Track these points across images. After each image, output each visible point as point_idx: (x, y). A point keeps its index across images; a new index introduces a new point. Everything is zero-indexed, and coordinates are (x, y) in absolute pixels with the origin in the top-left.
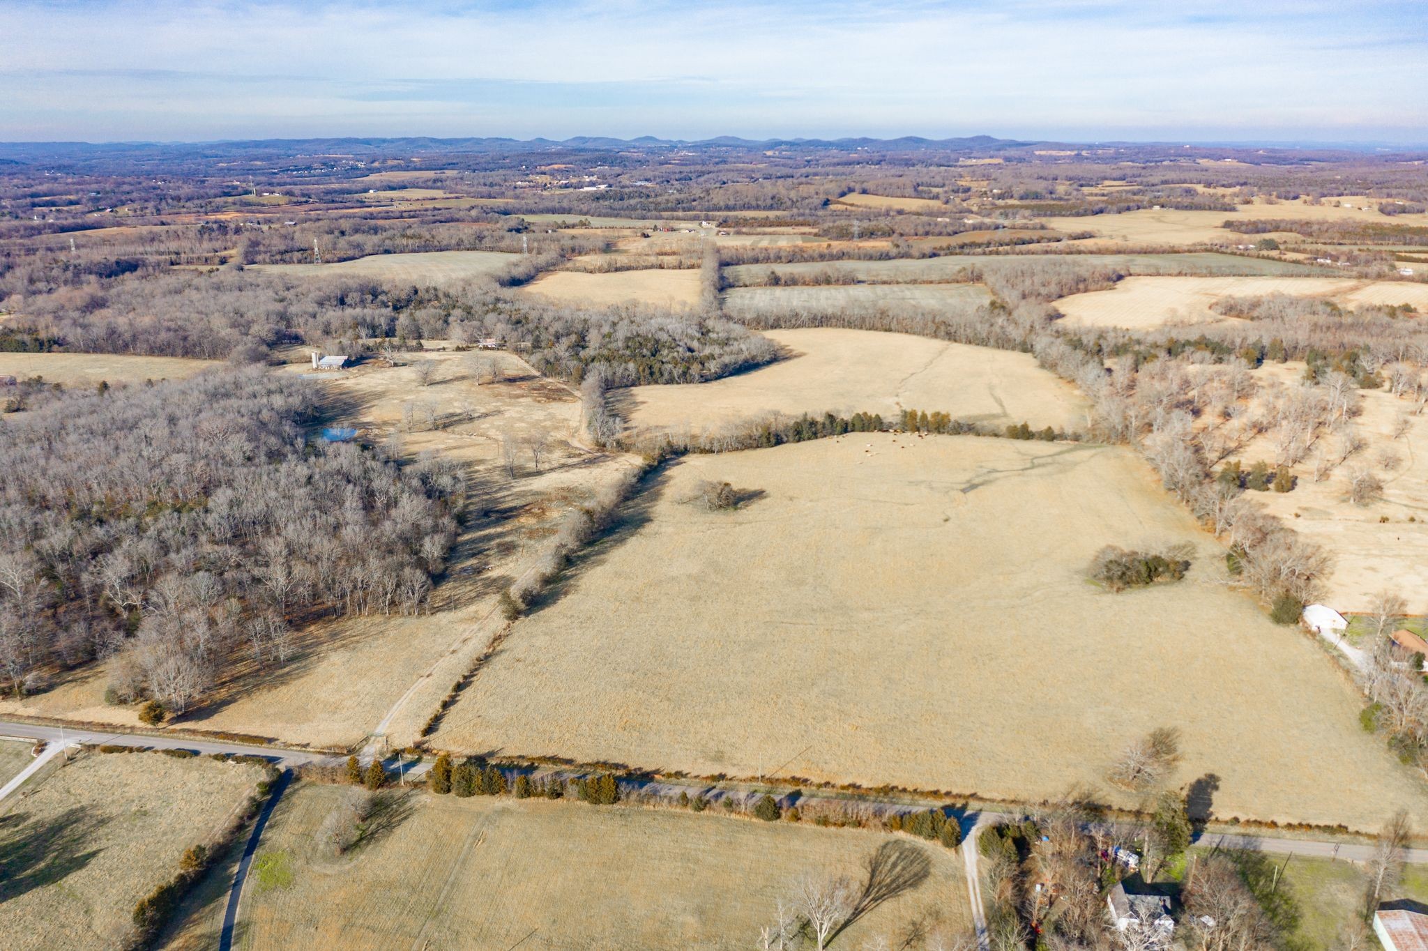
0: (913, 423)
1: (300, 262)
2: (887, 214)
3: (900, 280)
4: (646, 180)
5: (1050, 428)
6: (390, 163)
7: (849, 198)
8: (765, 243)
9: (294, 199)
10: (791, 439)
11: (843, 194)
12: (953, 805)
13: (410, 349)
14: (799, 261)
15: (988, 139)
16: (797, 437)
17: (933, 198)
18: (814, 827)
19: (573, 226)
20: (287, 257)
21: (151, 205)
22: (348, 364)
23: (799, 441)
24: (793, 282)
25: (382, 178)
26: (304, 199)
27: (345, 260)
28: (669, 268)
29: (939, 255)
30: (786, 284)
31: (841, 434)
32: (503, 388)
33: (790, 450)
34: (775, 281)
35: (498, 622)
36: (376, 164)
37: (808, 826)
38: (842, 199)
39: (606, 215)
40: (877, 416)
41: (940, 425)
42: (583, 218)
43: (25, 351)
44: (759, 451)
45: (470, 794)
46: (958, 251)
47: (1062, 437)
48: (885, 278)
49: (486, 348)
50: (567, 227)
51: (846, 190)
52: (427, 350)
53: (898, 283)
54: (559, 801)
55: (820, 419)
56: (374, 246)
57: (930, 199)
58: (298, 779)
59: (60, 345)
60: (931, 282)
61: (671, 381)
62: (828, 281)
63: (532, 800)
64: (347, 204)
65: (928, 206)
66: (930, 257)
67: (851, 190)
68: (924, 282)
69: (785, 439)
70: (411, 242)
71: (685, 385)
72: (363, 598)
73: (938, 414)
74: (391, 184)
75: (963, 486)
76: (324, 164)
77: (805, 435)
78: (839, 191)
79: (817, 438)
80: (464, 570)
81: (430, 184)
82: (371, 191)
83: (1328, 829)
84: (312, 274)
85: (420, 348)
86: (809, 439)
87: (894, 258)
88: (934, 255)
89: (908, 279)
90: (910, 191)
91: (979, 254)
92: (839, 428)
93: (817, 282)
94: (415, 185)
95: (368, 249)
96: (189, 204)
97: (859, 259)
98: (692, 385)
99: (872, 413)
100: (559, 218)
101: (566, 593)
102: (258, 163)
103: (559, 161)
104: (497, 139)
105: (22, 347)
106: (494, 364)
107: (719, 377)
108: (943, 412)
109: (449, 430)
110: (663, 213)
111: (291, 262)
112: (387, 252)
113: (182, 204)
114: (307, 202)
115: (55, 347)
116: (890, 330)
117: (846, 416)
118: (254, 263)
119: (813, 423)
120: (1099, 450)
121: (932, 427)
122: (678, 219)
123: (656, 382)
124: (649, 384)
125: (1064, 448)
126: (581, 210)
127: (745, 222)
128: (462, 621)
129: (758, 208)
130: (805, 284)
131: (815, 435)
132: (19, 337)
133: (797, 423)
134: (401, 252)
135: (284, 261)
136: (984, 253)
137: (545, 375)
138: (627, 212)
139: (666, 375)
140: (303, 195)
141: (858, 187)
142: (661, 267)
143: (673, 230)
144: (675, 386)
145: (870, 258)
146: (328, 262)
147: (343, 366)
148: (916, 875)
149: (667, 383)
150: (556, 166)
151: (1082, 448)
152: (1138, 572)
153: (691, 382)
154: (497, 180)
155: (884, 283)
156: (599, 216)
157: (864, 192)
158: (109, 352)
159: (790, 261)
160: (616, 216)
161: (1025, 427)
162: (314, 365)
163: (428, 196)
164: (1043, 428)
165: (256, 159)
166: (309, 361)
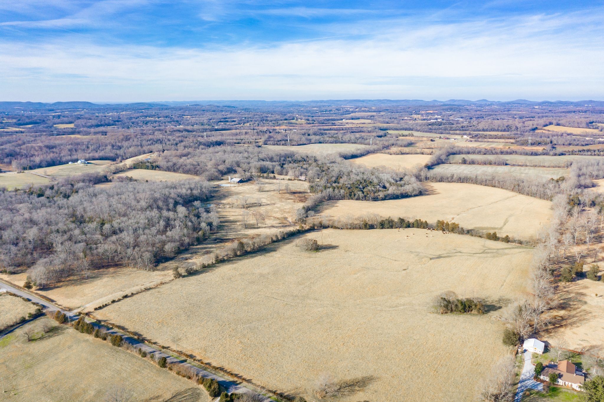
0: (443, 227)
1: (283, 145)
2: (562, 135)
3: (528, 164)
4: (461, 118)
5: (507, 236)
6: (363, 109)
7: (550, 128)
9: (308, 122)
10: (378, 227)
11: (546, 126)
13: (271, 178)
14: (489, 154)
16: (381, 227)
18: (175, 375)
19: (406, 136)
20: (279, 143)
21: (256, 123)
22: (241, 181)
23: (382, 228)
24: (473, 163)
25: (356, 115)
27: (301, 145)
28: (426, 154)
29: (565, 155)
30: (470, 164)
31: (406, 227)
32: (288, 196)
33: (377, 232)
34: (464, 162)
35: (172, 277)
36: (357, 110)
37: (173, 373)
38: (545, 128)
39: (426, 132)
40: (426, 222)
41: (454, 229)
42: (410, 132)
43: (148, 169)
44: (361, 231)
46: (577, 153)
47: (514, 241)
48: (520, 164)
49: (300, 180)
50: (403, 136)
51: (548, 124)
52: (277, 179)
53: (526, 166)
54: (105, 341)
55: (396, 220)
56: (316, 140)
57: (593, 129)
58: (46, 315)
59: (159, 168)
60: (544, 167)
61: (358, 199)
62: (490, 164)
63: (98, 339)
64: (327, 124)
65: (586, 132)
66: (559, 155)
67: (551, 124)
68: (540, 166)
69: (375, 227)
70: (330, 139)
71: (365, 201)
73: (454, 224)
74: (353, 117)
75: (431, 257)
76: (337, 109)
77: (386, 226)
78: (545, 124)
79: (392, 228)
80: (182, 258)
81: (369, 117)
82: (344, 120)
85: (274, 178)
86: (388, 228)
87: (539, 155)
88: (562, 154)
89: (532, 165)
91: (588, 155)
92: (405, 225)
93: (485, 163)
94: (363, 118)
96: (270, 123)
97: (521, 154)
98: (368, 202)
99: (423, 220)
100: (401, 132)
101: (207, 272)
102: (315, 108)
105: (147, 168)
107: (383, 199)
108: (457, 223)
109: (248, 209)
112: (320, 143)
114: (313, 123)
115: (157, 168)
116: (495, 186)
117: (411, 221)
118: (267, 144)
119: (391, 222)
120: (524, 250)
121: (450, 229)
122: (457, 134)
123: (352, 199)
124: (349, 199)
125: (510, 247)
126: (417, 129)
127: (491, 137)
128: (159, 275)
129: (498, 130)
130: (478, 164)
131: (392, 227)
132: (147, 164)
133: (383, 221)
134: (326, 143)
135: (277, 144)
136: (591, 155)
137: (311, 192)
138: (435, 131)
139: (356, 197)
140: (312, 121)
141: (554, 122)
142: (423, 154)
143: (448, 139)
144: (361, 201)
145: (526, 154)
146: (293, 145)
147: (238, 182)
149: (357, 199)
151: (523, 248)
153: (368, 200)
154: (397, 116)
155: (519, 166)
156: (423, 132)
157: (558, 125)
158: (172, 171)
159: (485, 154)
160: (430, 132)
161: (495, 234)
162: (229, 181)
163: (362, 122)
164: (504, 236)
165: (315, 107)
166: (228, 180)
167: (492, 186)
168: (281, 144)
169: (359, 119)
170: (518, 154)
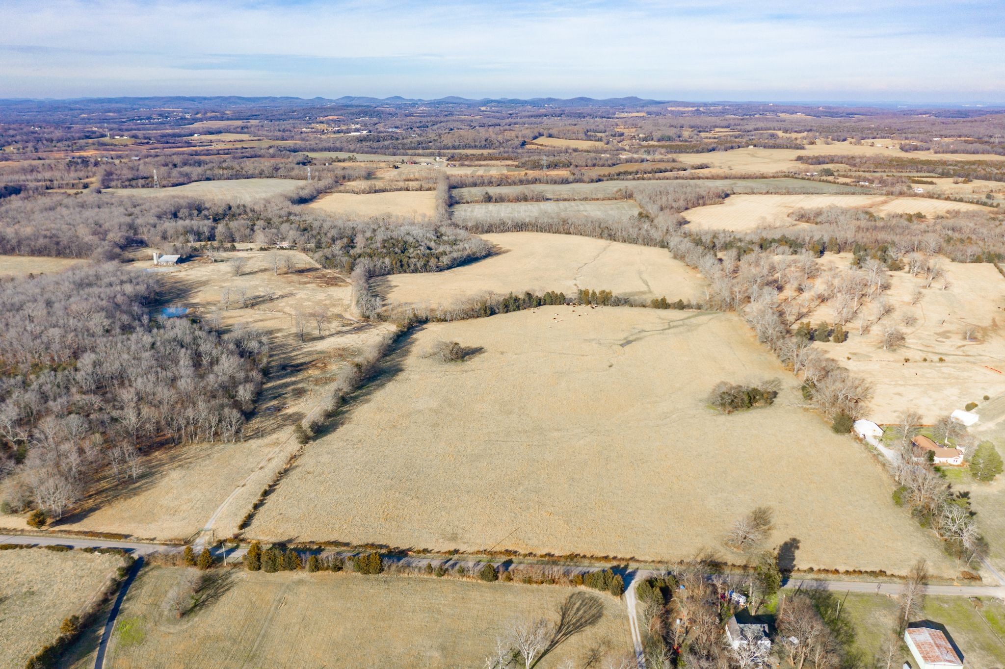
0: (587, 298)
1: (143, 186)
2: (566, 152)
3: (576, 198)
4: (396, 128)
5: (681, 300)
6: (209, 114)
7: (540, 141)
8: (481, 172)
9: (139, 141)
10: (501, 310)
11: (535, 138)
12: (619, 566)
13: (226, 250)
14: (505, 185)
15: (636, 98)
16: (505, 310)
17: (598, 140)
18: (522, 585)
19: (344, 161)
20: (134, 183)
21: (30, 145)
22: (180, 261)
23: (507, 312)
24: (501, 199)
25: (204, 126)
26: (146, 141)
27: (177, 185)
28: (413, 190)
29: (603, 180)
30: (496, 201)
31: (537, 306)
32: (295, 277)
33: (500, 319)
34: (489, 199)
35: (294, 446)
36: (199, 116)
37: (517, 584)
38: (535, 141)
39: (367, 153)
40: (561, 294)
41: (605, 299)
42: (351, 155)
44: (479, 320)
45: (275, 570)
46: (616, 177)
47: (689, 306)
48: (566, 197)
49: (282, 248)
50: (339, 161)
51: (537, 135)
52: (239, 250)
53: (574, 200)
54: (340, 573)
55: (521, 296)
56: (198, 175)
57: (596, 141)
58: (148, 564)
60: (598, 199)
61: (415, 271)
62: (525, 199)
63: (320, 573)
65: (595, 146)
66: (597, 182)
67: (541, 135)
68: (593, 199)
69: (497, 311)
70: (225, 172)
71: (426, 274)
72: (194, 431)
73: (603, 292)
74: (210, 130)
75: (622, 342)
76: (160, 115)
77: (511, 307)
78: (533, 135)
79: (519, 310)
80: (268, 409)
81: (239, 130)
82: (196, 135)
83: (873, 573)
84: (152, 195)
85: (234, 249)
86: (514, 310)
87: (571, 182)
88: (599, 180)
89: (581, 197)
90: (582, 135)
91: (631, 180)
92: (535, 303)
93: (518, 200)
94: (228, 131)
95: (194, 177)
96: (59, 144)
97: (547, 183)
98: (430, 273)
99: (558, 292)
100: (334, 155)
101: (342, 424)
102: (111, 114)
103: (333, 114)
104: (288, 98)
106: (288, 260)
107: (449, 267)
108: (607, 291)
109: (256, 308)
110: (408, 151)
111: (137, 187)
112: (208, 179)
113: (53, 144)
114: (148, 143)
116: (569, 233)
117: (540, 294)
118: (109, 187)
119: (516, 300)
120: (715, 315)
121: (599, 301)
122: (419, 155)
123: (405, 272)
124: (400, 273)
125: (691, 314)
126: (349, 149)
127: (467, 157)
128: (267, 445)
129: (475, 147)
130: (509, 201)
131: (518, 308)
133: (505, 299)
134: (219, 179)
135: (131, 186)
136: (634, 179)
137: (325, 267)
138: (383, 150)
139: (412, 267)
140: (145, 138)
141: (545, 132)
142: (407, 189)
143: (415, 163)
144: (419, 274)
145: (555, 182)
146: (164, 187)
147: (177, 263)
148: (593, 616)
149: (413, 272)
150: (331, 118)
151: (703, 314)
152: (742, 400)
153: (430, 271)
154: (288, 127)
155: (565, 200)
156: (362, 153)
157: (550, 136)
159: (499, 185)
160: (375, 153)
161: (664, 300)
162: (155, 262)
163: (238, 139)
164: (676, 300)
165: (110, 112)
166: (152, 259)
167: (567, 233)
168: (140, 185)
169: (220, 132)
170: (543, 183)
